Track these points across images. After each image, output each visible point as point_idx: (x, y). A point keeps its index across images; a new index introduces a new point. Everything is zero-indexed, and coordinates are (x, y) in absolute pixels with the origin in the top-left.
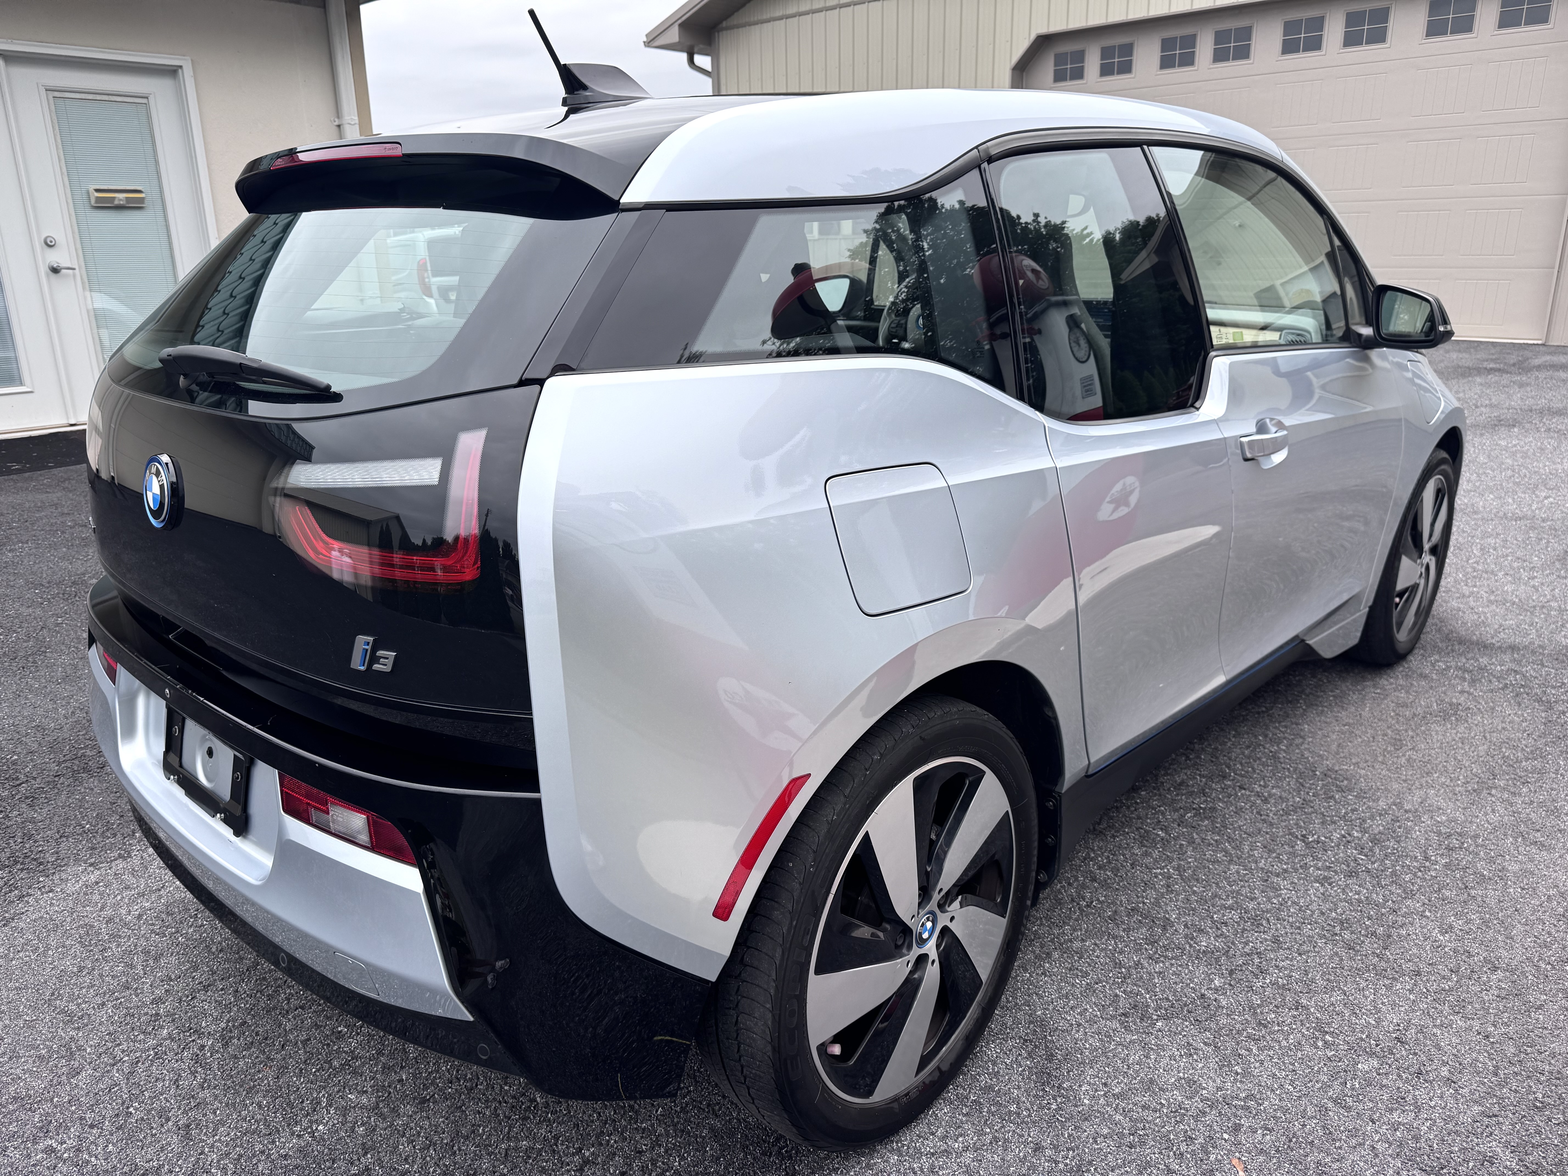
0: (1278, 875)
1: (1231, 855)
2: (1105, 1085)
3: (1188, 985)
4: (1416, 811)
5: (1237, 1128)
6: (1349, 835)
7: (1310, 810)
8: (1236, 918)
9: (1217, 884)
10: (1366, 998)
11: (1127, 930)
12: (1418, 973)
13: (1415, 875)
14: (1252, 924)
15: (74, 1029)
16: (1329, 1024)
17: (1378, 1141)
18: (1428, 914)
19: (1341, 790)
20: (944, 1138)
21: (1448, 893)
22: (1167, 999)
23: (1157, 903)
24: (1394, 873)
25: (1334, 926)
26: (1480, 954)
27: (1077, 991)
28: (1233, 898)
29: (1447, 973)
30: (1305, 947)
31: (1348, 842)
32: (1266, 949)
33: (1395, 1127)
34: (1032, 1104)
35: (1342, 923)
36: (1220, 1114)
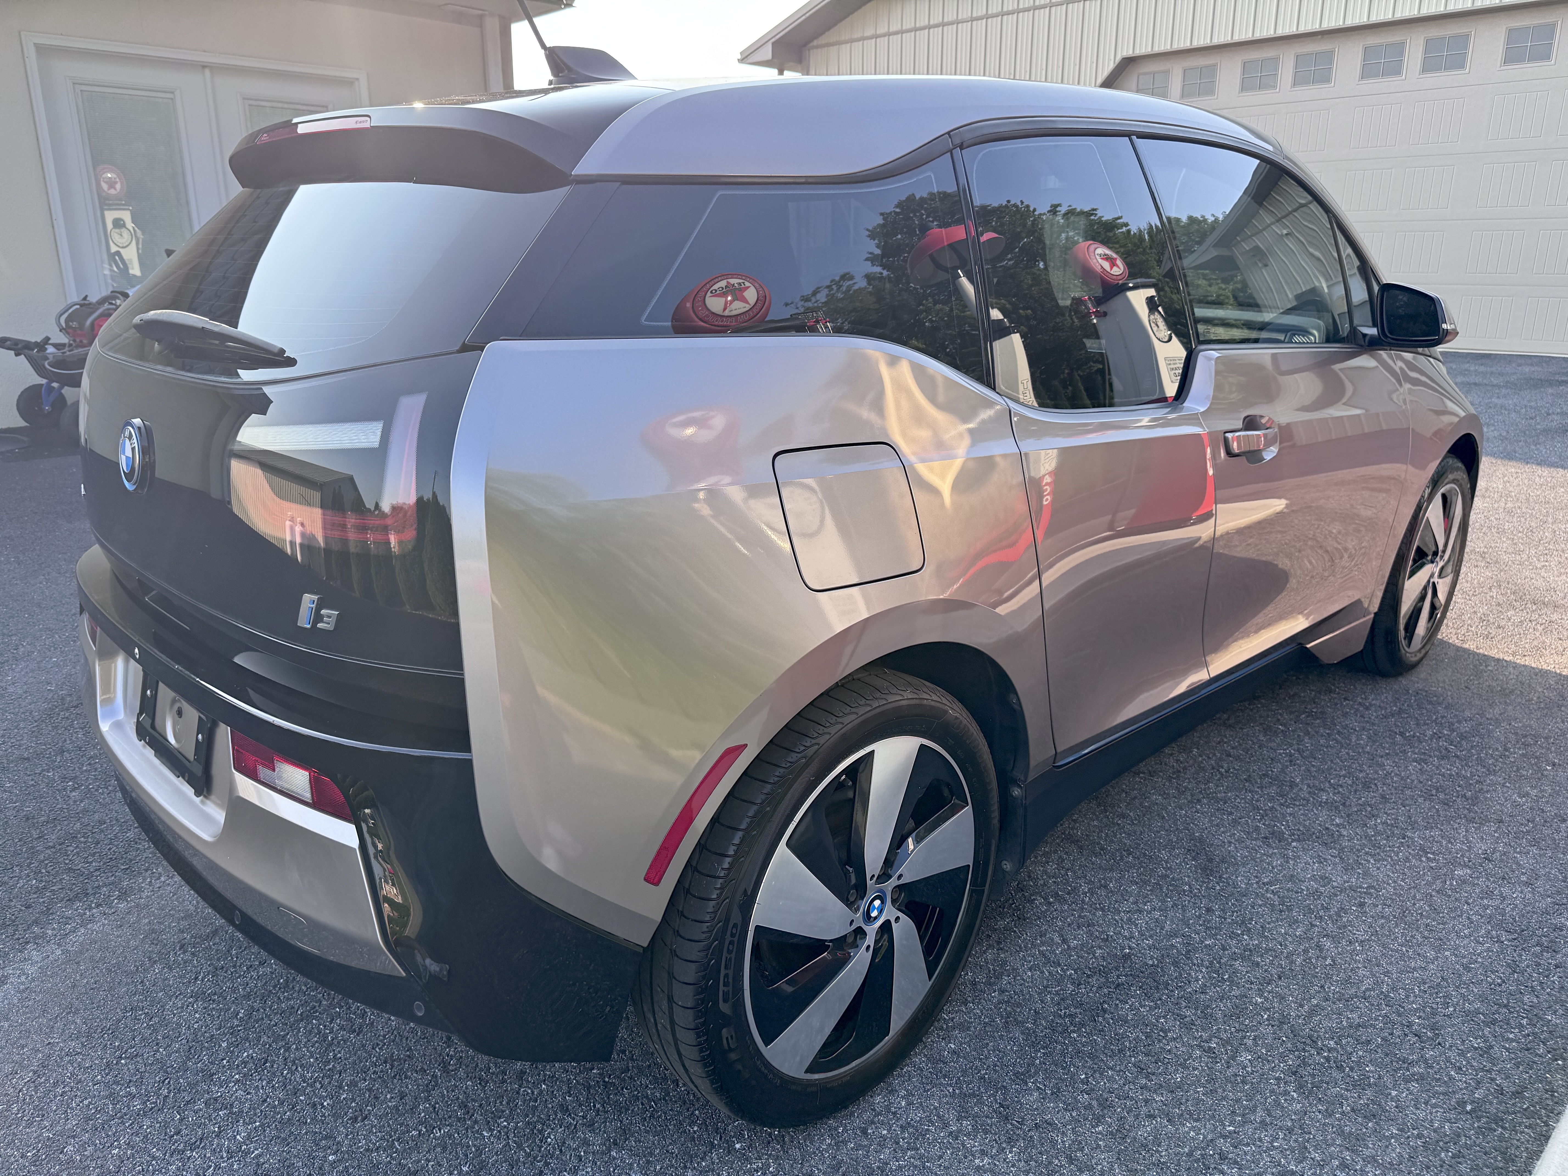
0: (1382, 757)
1: (1341, 743)
2: (1256, 877)
3: (1314, 822)
4: (1497, 719)
5: (1362, 905)
6: (1441, 733)
7: (1406, 716)
8: (1350, 782)
9: (1332, 761)
10: (1459, 834)
11: (1261, 788)
12: (1501, 821)
13: (1497, 760)
14: (1363, 787)
16: (1431, 848)
17: (1473, 915)
18: (1507, 784)
19: (1430, 703)
20: (1136, 903)
21: (1525, 773)
22: (1299, 830)
23: (1283, 771)
24: (1479, 759)
25: (1431, 791)
27: (1226, 823)
28: (1345, 770)
30: (1407, 802)
31: (1440, 737)
32: (1375, 803)
33: (1486, 907)
34: (1201, 886)
35: (1437, 789)
36: (1348, 896)
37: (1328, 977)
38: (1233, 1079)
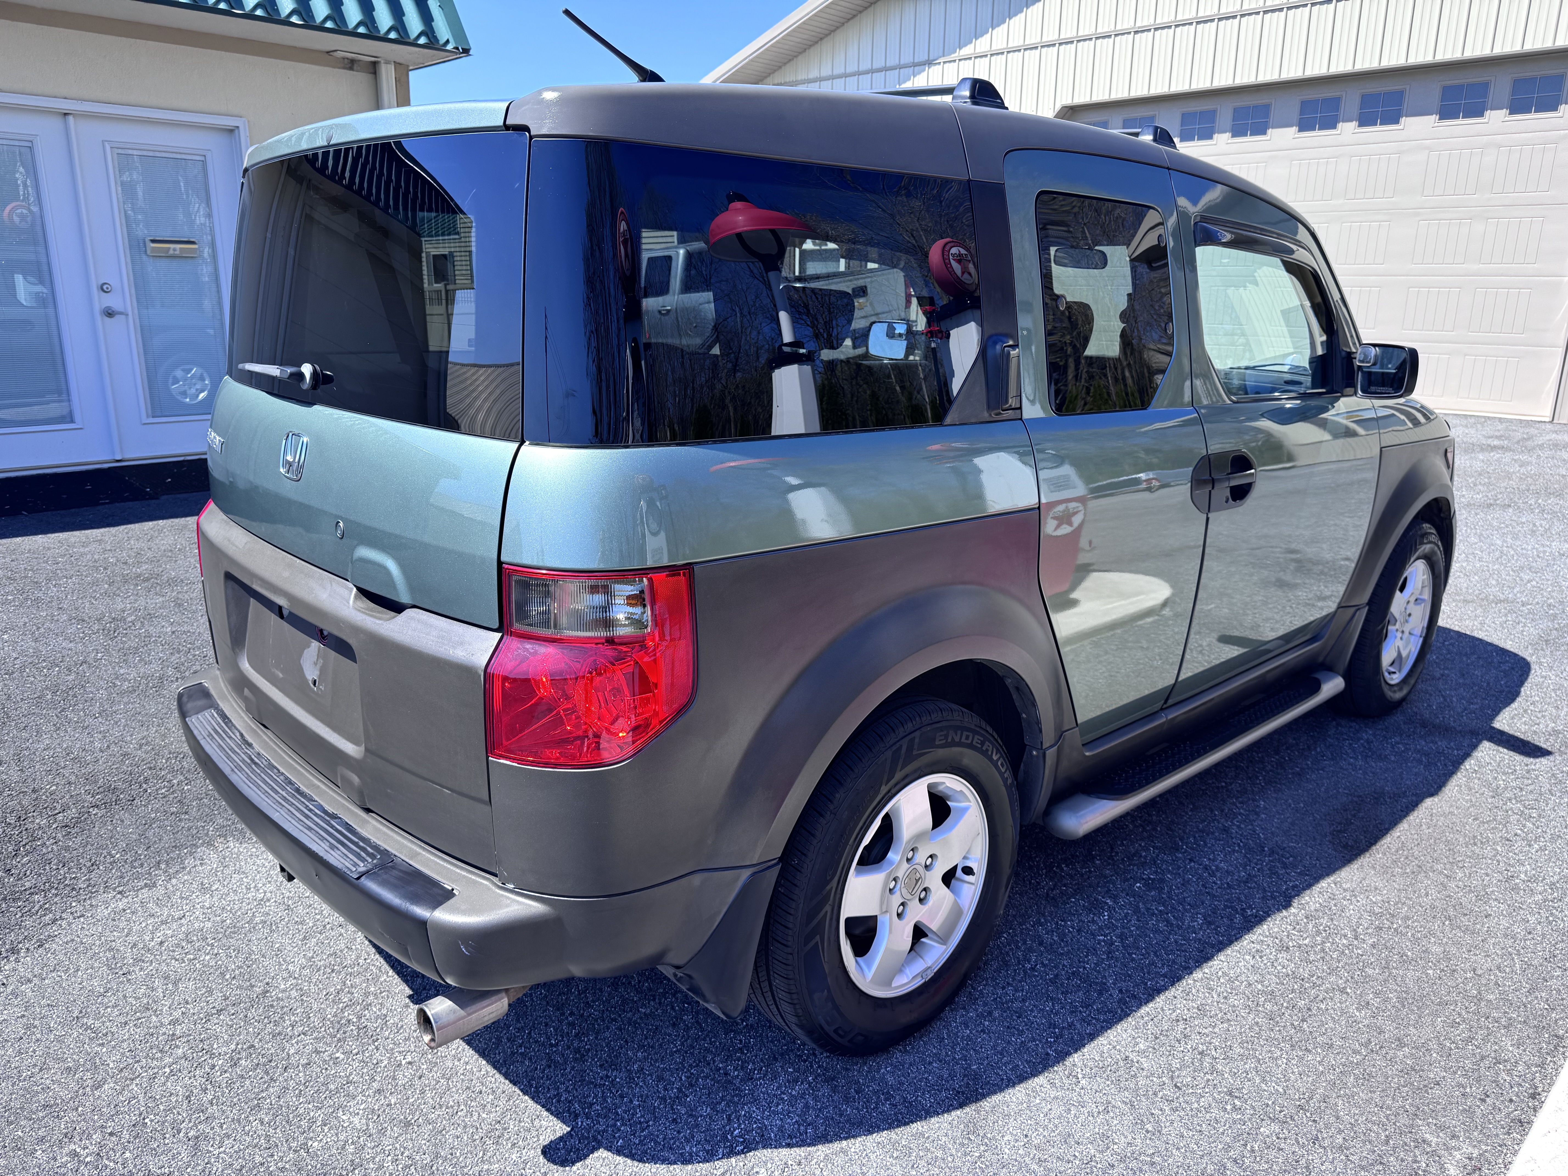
15: (100, 1045)
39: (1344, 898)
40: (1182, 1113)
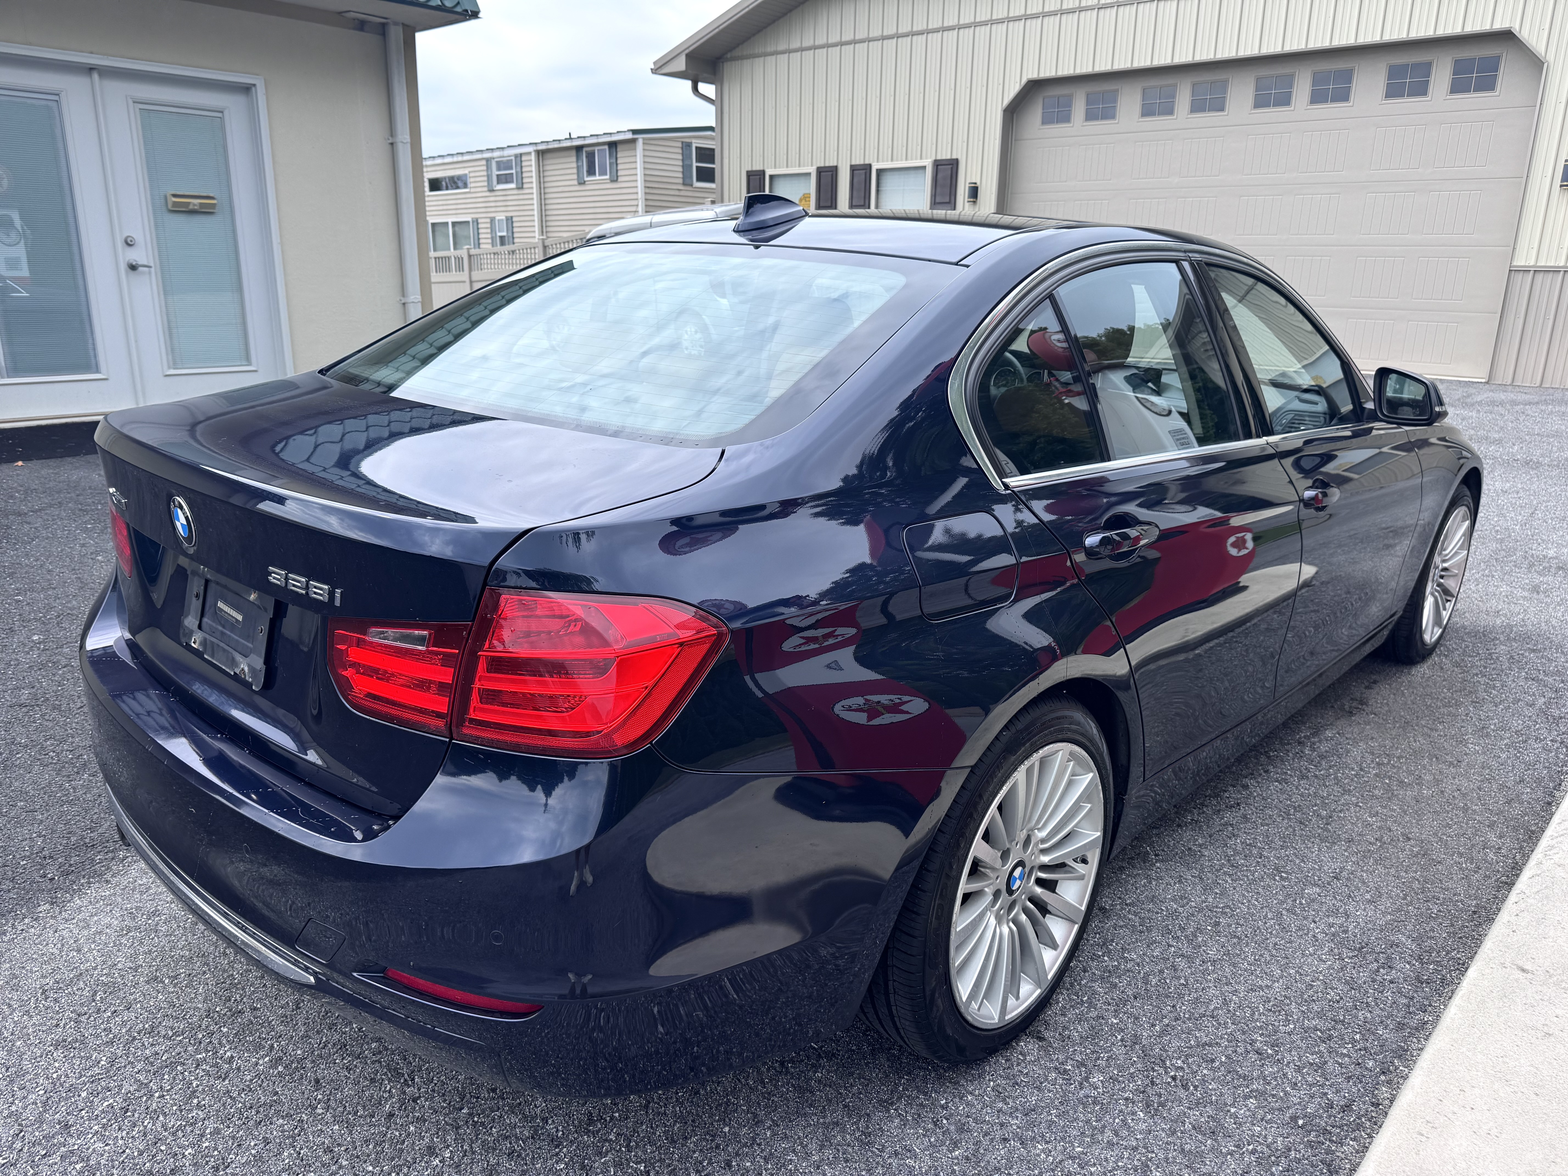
2: (1120, 898)
3: (1178, 842)
4: (1355, 738)
5: (1217, 924)
10: (1313, 852)
16: (1284, 867)
18: (1360, 804)
21: (1376, 792)
22: (1163, 850)
24: (1336, 778)
26: (1398, 830)
29: (1372, 840)
32: (1237, 822)
33: (1331, 926)
35: (1295, 808)
36: (1205, 915)
37: (1181, 996)
38: (1085, 1100)
39: (1348, 744)
40: (1242, 882)
